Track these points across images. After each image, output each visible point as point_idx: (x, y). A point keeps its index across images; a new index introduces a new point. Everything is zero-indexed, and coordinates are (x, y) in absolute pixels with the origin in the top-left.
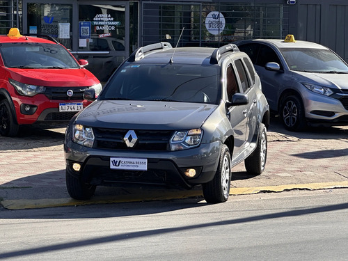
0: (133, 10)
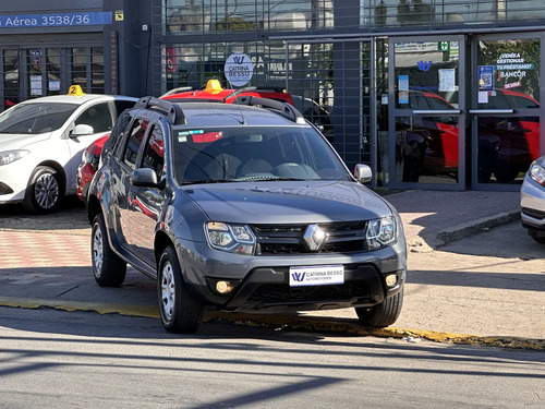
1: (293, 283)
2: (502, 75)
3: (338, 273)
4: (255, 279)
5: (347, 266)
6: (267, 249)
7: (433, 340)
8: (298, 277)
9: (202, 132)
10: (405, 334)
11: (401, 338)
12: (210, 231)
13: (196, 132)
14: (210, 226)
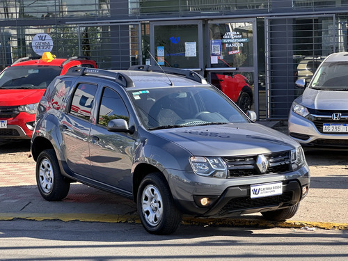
0: (260, 26)
1: (253, 196)
2: (227, 45)
3: (279, 187)
4: (229, 194)
5: (284, 182)
6: (234, 173)
7: (324, 228)
8: (256, 191)
9: (148, 92)
10: (302, 225)
11: (299, 228)
12: (193, 162)
13: (144, 92)
14: (192, 159)
